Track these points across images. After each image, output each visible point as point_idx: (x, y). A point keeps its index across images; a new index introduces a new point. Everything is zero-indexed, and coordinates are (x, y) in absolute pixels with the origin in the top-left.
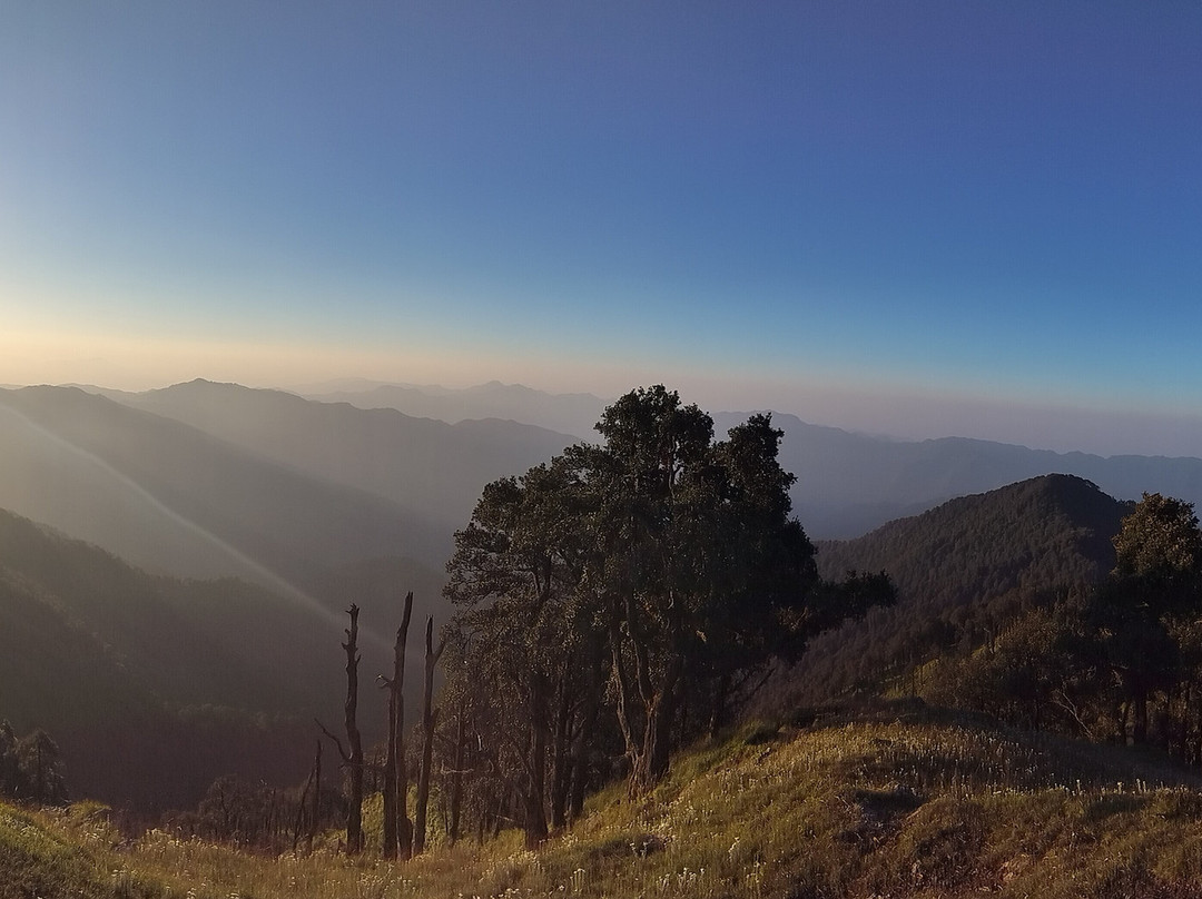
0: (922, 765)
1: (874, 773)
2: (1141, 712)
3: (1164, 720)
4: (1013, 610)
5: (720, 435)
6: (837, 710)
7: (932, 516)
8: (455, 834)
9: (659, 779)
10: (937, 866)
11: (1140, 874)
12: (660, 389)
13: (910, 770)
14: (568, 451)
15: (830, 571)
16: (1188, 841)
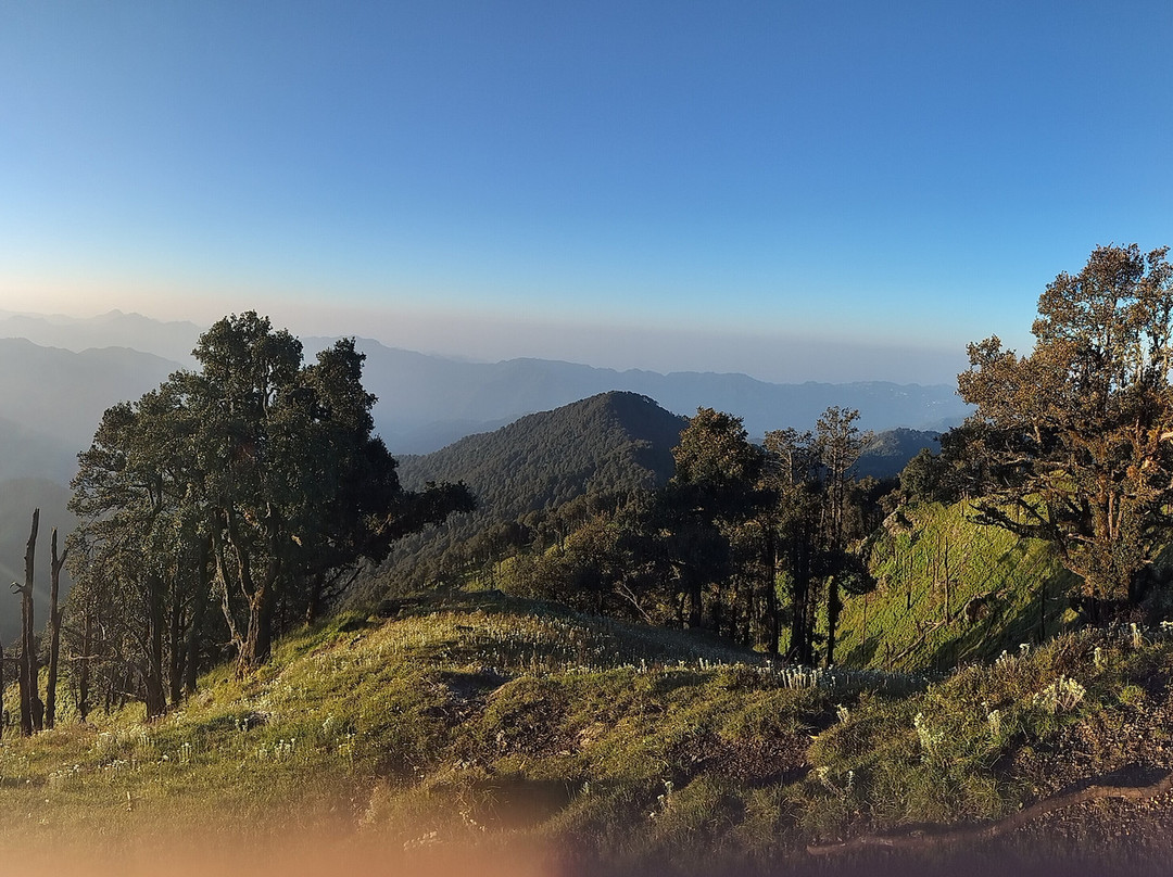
0: (502, 647)
1: (458, 655)
2: (696, 601)
3: (717, 608)
4: (580, 513)
5: (309, 359)
6: (420, 601)
7: (506, 432)
8: (84, 709)
9: (262, 662)
10: (520, 734)
11: (707, 736)
12: (252, 316)
13: (491, 652)
14: (172, 377)
15: (410, 482)
16: (749, 708)
